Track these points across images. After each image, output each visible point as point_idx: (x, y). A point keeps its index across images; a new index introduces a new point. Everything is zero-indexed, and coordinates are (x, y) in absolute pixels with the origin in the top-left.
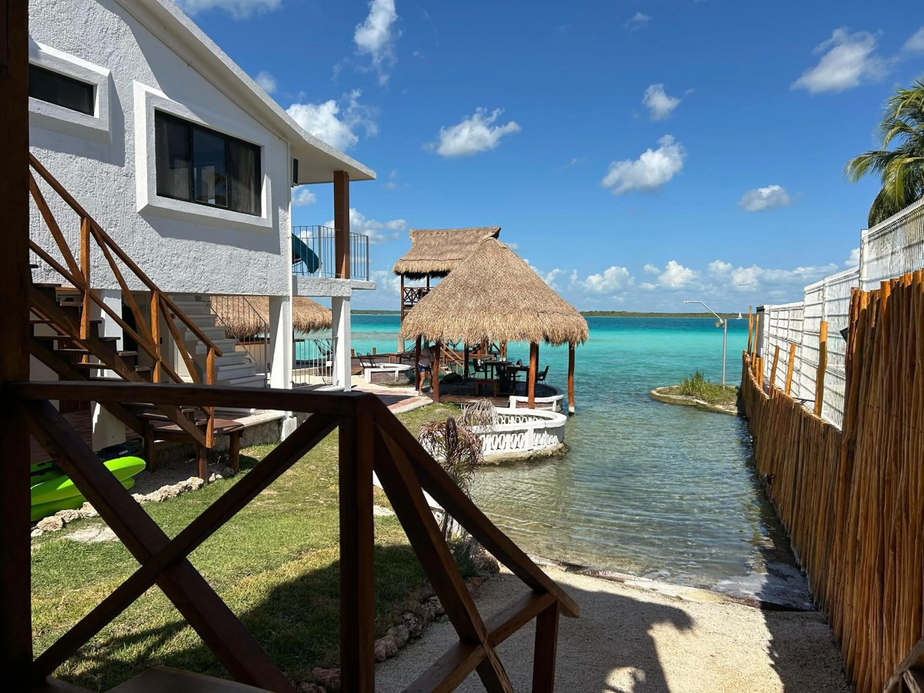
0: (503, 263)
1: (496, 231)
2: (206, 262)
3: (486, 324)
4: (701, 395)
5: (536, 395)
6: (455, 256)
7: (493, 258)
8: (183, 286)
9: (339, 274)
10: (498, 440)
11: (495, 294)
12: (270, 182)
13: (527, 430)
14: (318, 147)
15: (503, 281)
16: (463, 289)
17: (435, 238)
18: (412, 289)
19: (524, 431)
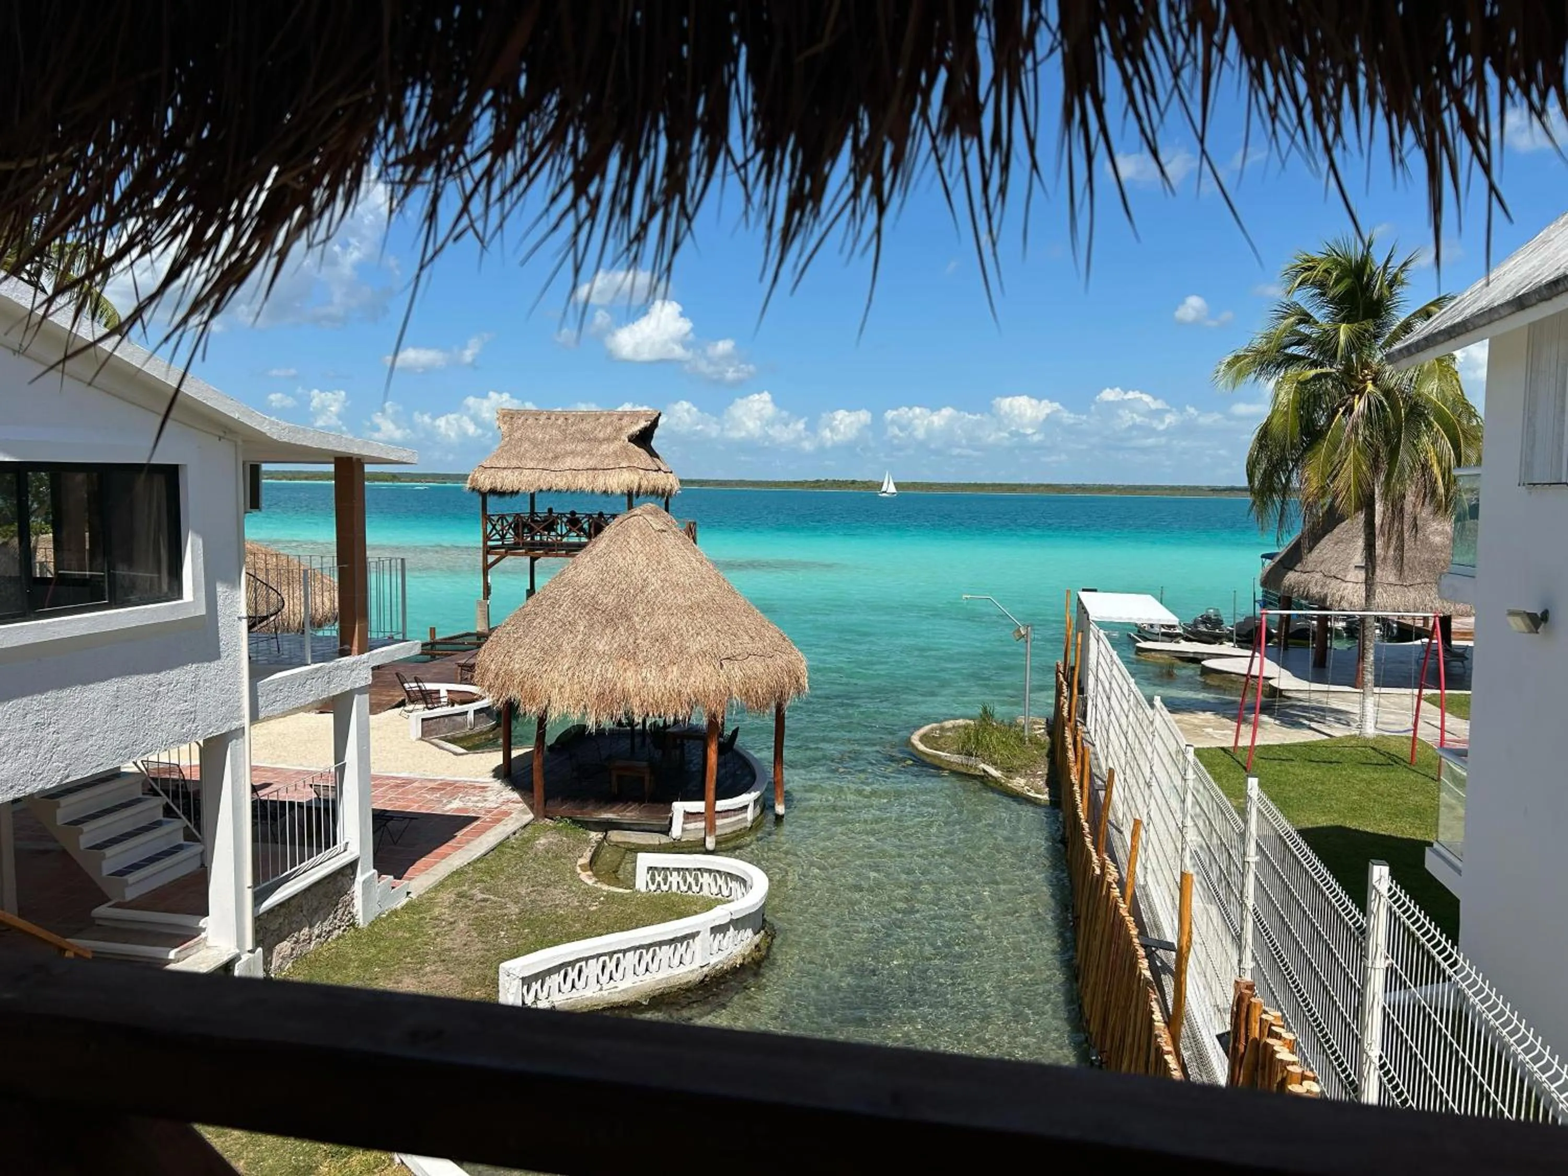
0: (659, 563)
1: (652, 419)
2: (62, 723)
3: (630, 684)
4: (991, 756)
5: (721, 795)
6: (579, 462)
7: (642, 552)
8: (12, 787)
9: (347, 647)
10: (647, 957)
11: (645, 624)
12: (200, 542)
13: (698, 933)
14: (298, 443)
15: (659, 599)
16: (588, 613)
17: (544, 426)
18: (502, 517)
19: (693, 936)
